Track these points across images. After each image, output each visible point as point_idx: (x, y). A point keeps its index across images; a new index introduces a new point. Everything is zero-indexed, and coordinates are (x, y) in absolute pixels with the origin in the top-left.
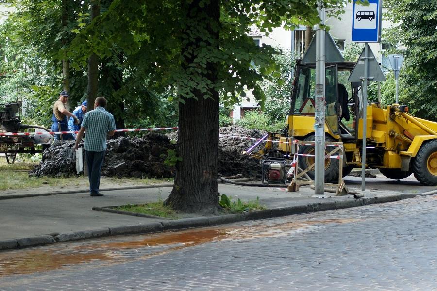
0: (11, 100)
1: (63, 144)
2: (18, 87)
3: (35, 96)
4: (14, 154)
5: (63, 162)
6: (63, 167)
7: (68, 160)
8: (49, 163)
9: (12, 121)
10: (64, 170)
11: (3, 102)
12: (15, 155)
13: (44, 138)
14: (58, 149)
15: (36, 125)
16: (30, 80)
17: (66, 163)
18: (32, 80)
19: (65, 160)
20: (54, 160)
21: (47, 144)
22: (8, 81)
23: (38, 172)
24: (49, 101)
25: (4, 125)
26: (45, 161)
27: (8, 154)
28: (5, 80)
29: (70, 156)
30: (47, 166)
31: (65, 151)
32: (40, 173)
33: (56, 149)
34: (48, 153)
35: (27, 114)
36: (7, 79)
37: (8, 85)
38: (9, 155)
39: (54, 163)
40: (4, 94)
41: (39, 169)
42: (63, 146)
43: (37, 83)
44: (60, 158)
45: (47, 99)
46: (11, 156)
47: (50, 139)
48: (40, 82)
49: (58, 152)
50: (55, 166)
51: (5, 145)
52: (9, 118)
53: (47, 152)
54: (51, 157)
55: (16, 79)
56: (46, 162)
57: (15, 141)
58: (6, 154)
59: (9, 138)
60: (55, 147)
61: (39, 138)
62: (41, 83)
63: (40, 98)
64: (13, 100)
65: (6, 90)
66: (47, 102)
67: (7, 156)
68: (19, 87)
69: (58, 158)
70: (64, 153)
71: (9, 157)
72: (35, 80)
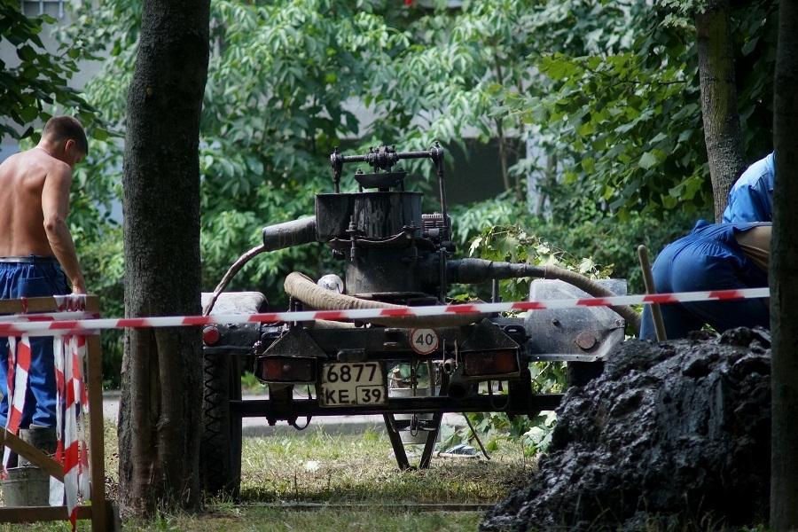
0: (457, 129)
1: (662, 358)
2: (499, 62)
3: (562, 108)
4: (431, 416)
5: (656, 454)
6: (655, 482)
7: (684, 444)
8: (585, 461)
9: (402, 245)
10: (664, 496)
11: (417, 141)
12: (436, 423)
13: (575, 329)
14: (632, 386)
15: (550, 263)
16: (557, 26)
17: (672, 464)
18: (568, 23)
19: (667, 449)
20: (614, 448)
21: (593, 358)
22: (442, 35)
23: (530, 511)
24: (632, 133)
25: (362, 268)
26: (569, 454)
27: (397, 417)
28: (429, 26)
29: (693, 424)
30: (574, 479)
31: (667, 400)
32: (541, 516)
33: (622, 390)
34: (582, 408)
35: (547, 202)
36: (438, 20)
37: (446, 54)
38: (402, 425)
39: (610, 461)
40: (424, 101)
41: (533, 494)
42: (659, 370)
43: (593, 37)
44: (644, 438)
45: (624, 120)
46: (416, 425)
47: (606, 333)
48: (609, 31)
49: (635, 402)
50: (614, 479)
51: (367, 371)
52: (386, 229)
53: (577, 403)
54: (597, 430)
55: (481, 24)
56: (570, 457)
57: (424, 348)
58: (388, 418)
59: (391, 336)
60: (616, 377)
61: (548, 330)
62: (613, 39)
63: (587, 118)
64: (470, 132)
65: (437, 79)
66: (624, 136)
67: (393, 429)
68: (505, 63)
69: (634, 437)
70: (662, 407)
71: (404, 435)
72: (581, 24)
